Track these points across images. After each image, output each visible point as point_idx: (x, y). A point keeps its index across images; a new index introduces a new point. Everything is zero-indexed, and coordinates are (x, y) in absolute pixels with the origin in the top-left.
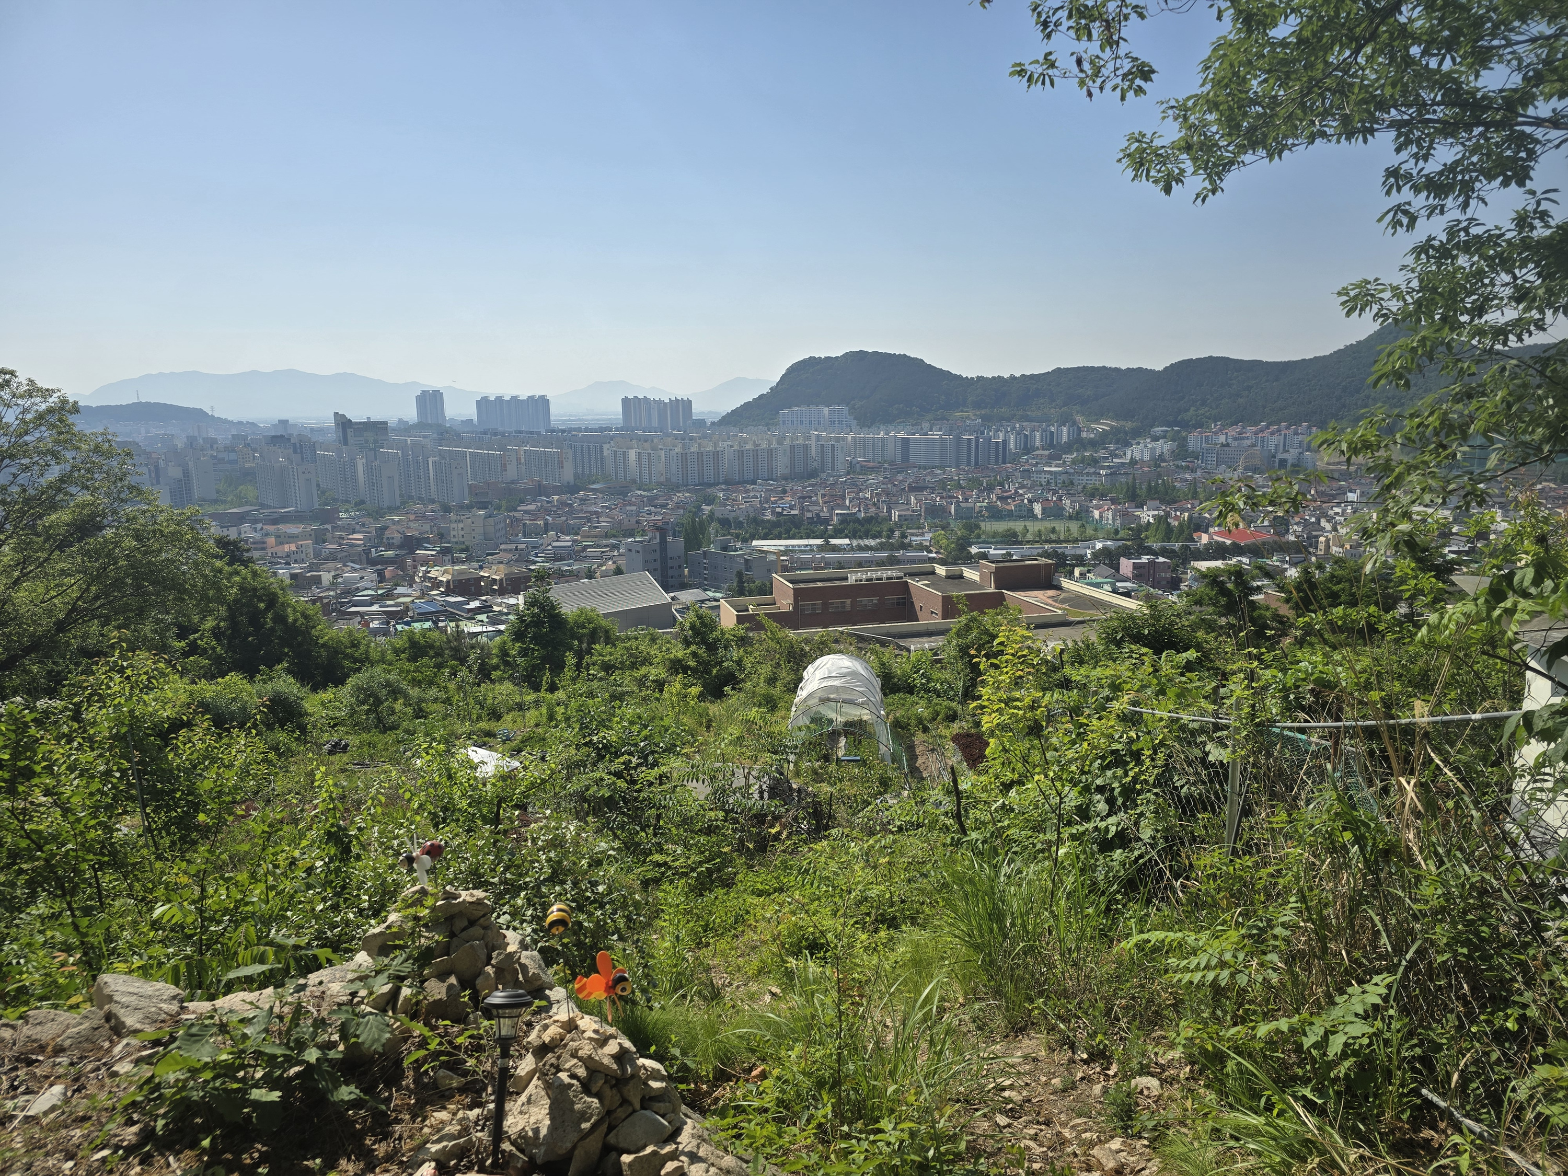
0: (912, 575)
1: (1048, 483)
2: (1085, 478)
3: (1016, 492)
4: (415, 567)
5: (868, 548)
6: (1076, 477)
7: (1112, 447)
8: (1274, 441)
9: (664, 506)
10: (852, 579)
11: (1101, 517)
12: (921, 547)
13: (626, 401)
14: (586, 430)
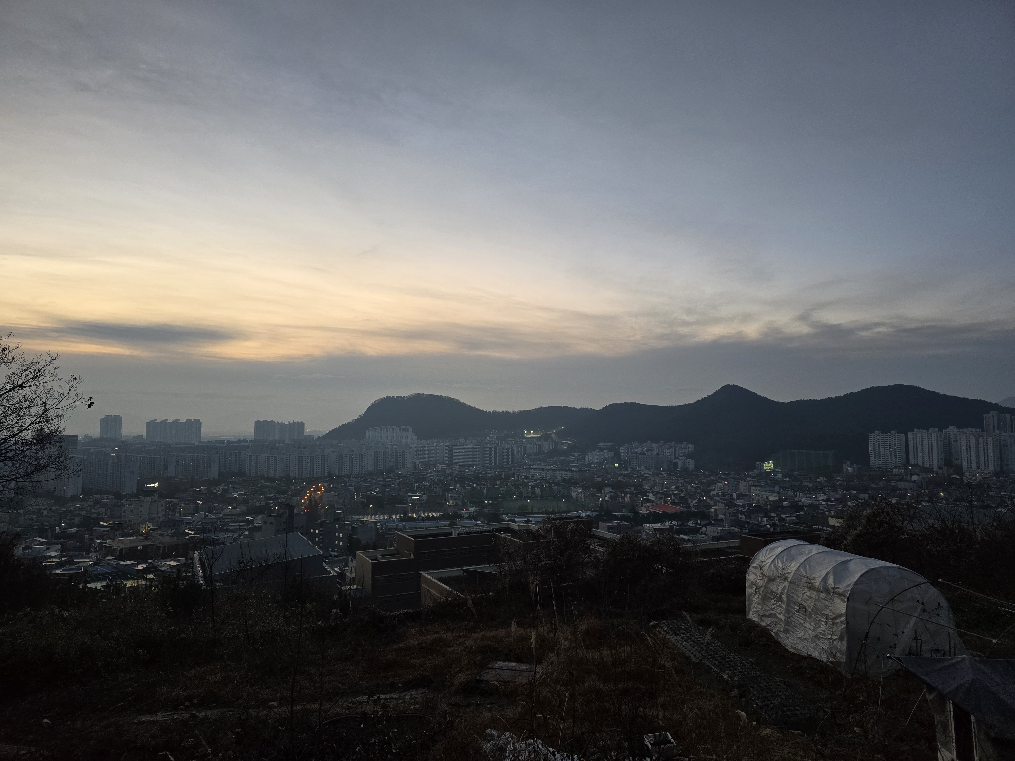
1: (542, 477)
2: (563, 473)
3: (523, 482)
4: (91, 539)
6: (558, 472)
7: (576, 454)
8: (669, 452)
9: (285, 492)
10: (456, 533)
11: (577, 497)
12: (470, 517)
13: (258, 423)
14: (228, 441)
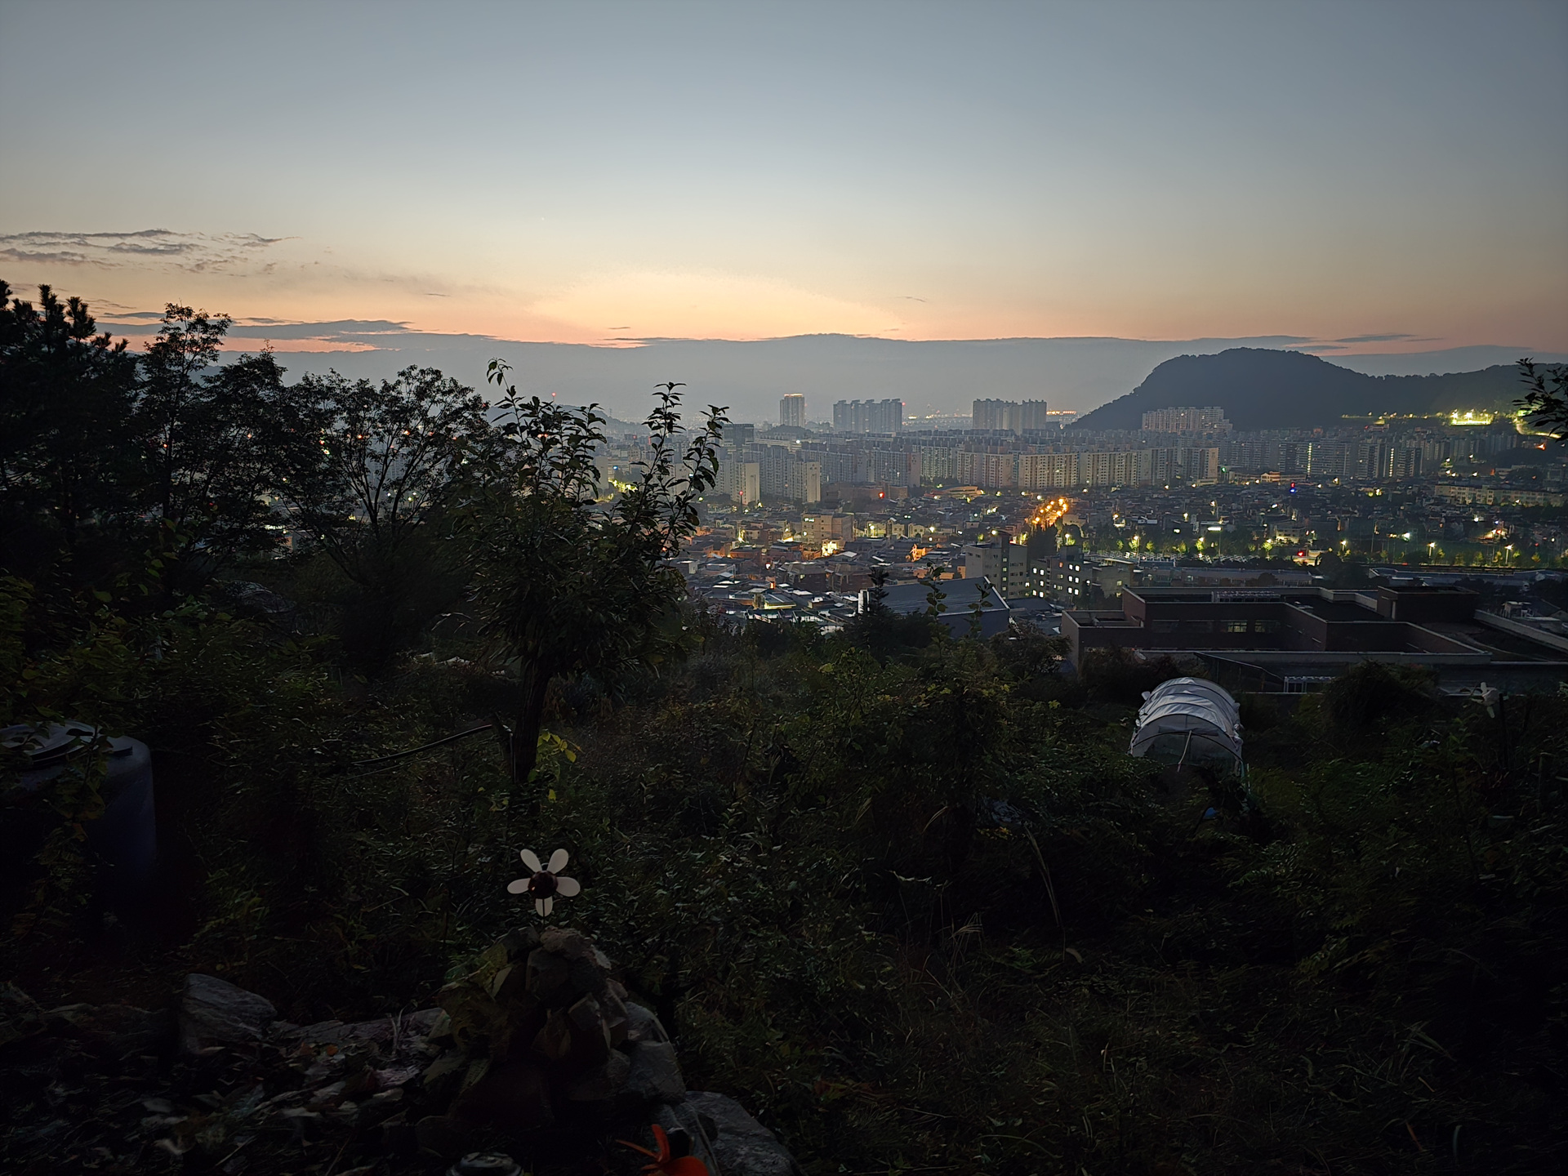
0: (1292, 599)
5: (1236, 564)
9: (1008, 510)
10: (1216, 597)
13: (977, 403)
14: (936, 432)
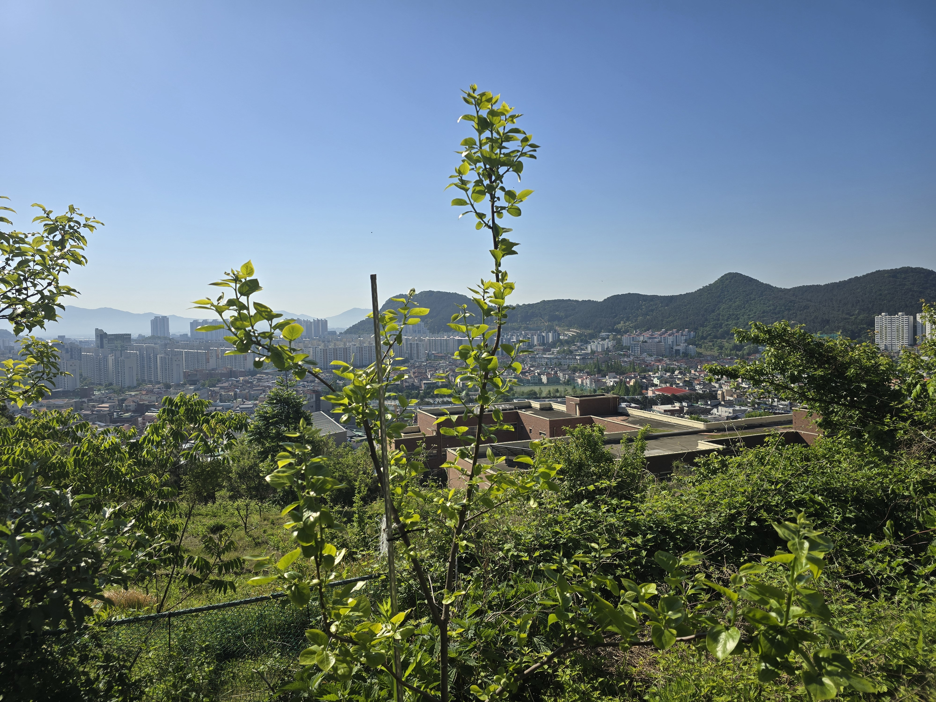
0: (520, 408)
1: (547, 364)
2: (568, 361)
3: (529, 369)
6: (562, 361)
7: (579, 344)
8: (670, 340)
11: (582, 382)
